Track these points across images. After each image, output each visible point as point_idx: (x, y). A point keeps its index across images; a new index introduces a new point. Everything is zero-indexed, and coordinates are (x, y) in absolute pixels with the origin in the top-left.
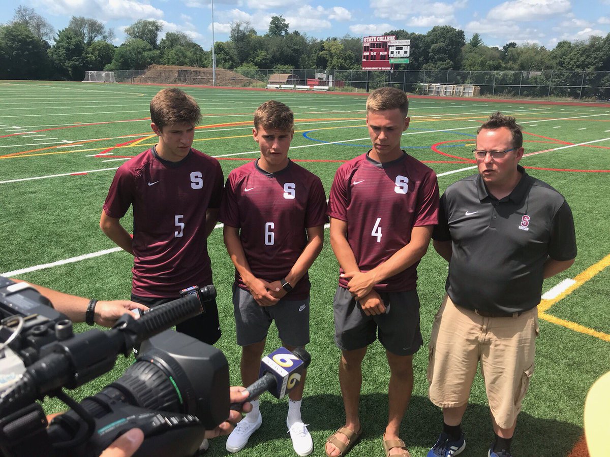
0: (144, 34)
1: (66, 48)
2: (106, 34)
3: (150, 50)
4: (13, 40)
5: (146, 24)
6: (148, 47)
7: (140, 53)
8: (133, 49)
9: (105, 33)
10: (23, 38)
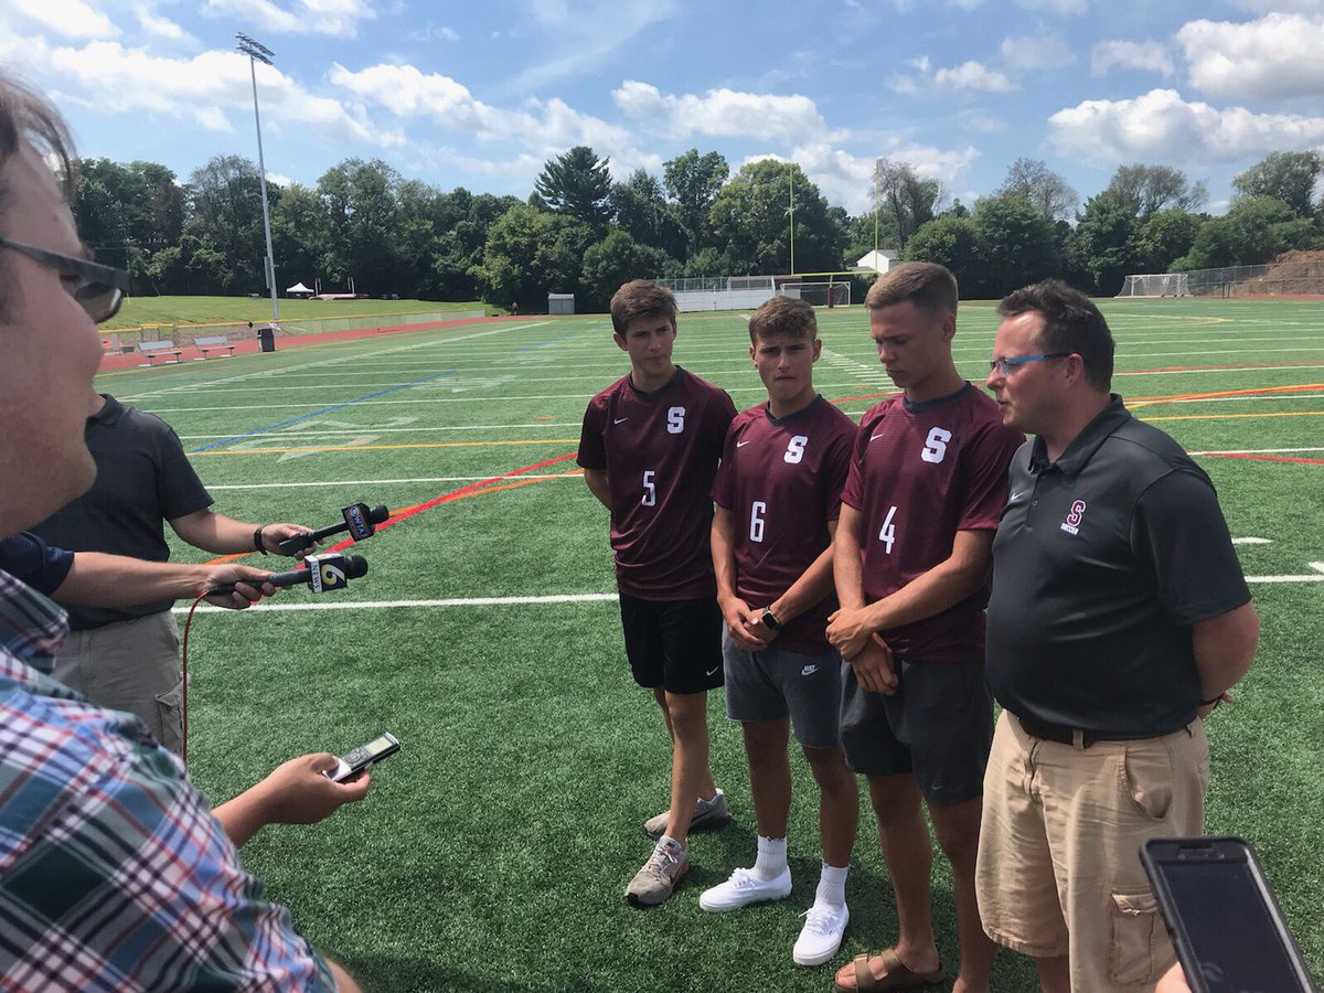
0: (1280, 183)
1: (1096, 231)
2: (1188, 194)
3: (1288, 218)
4: (997, 224)
5: (1288, 160)
6: (1285, 213)
7: (1260, 227)
8: (1246, 220)
9: (1185, 191)
10: (1016, 219)
